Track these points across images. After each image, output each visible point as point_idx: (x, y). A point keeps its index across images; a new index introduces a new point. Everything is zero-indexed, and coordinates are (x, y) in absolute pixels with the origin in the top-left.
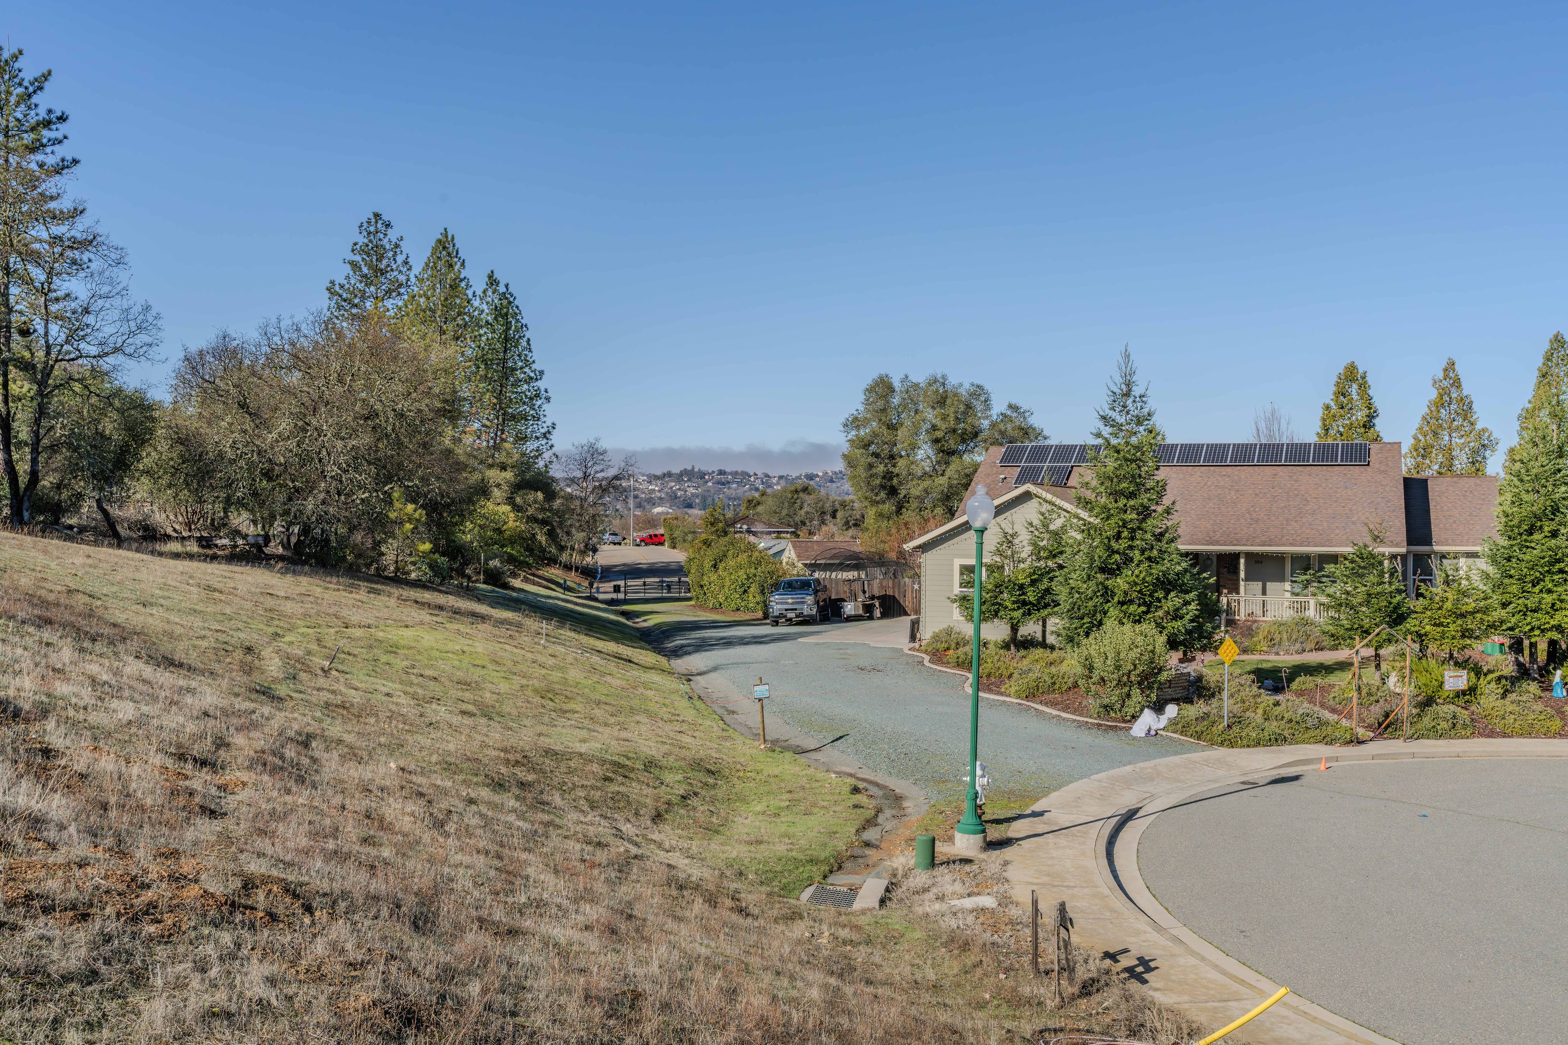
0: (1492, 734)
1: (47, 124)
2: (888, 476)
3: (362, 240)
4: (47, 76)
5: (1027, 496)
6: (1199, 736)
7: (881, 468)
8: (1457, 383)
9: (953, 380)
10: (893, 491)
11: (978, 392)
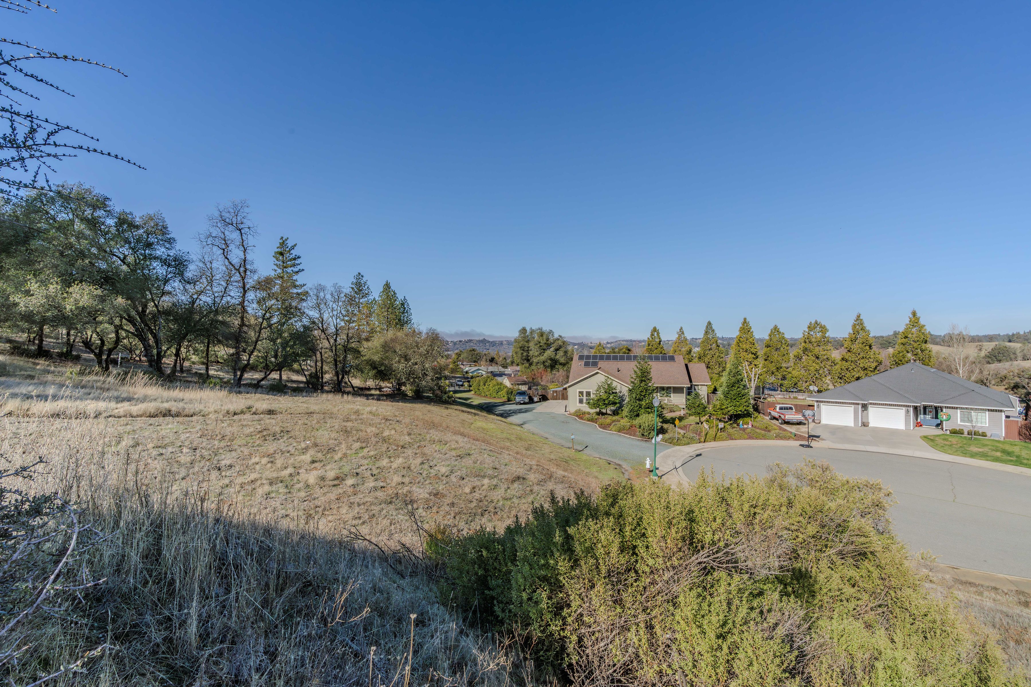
0: (732, 439)
1: (295, 259)
2: (528, 356)
3: (355, 281)
4: (295, 245)
5: (597, 373)
6: (671, 443)
7: (525, 354)
8: (683, 333)
9: (544, 329)
10: (528, 360)
11: (551, 332)
